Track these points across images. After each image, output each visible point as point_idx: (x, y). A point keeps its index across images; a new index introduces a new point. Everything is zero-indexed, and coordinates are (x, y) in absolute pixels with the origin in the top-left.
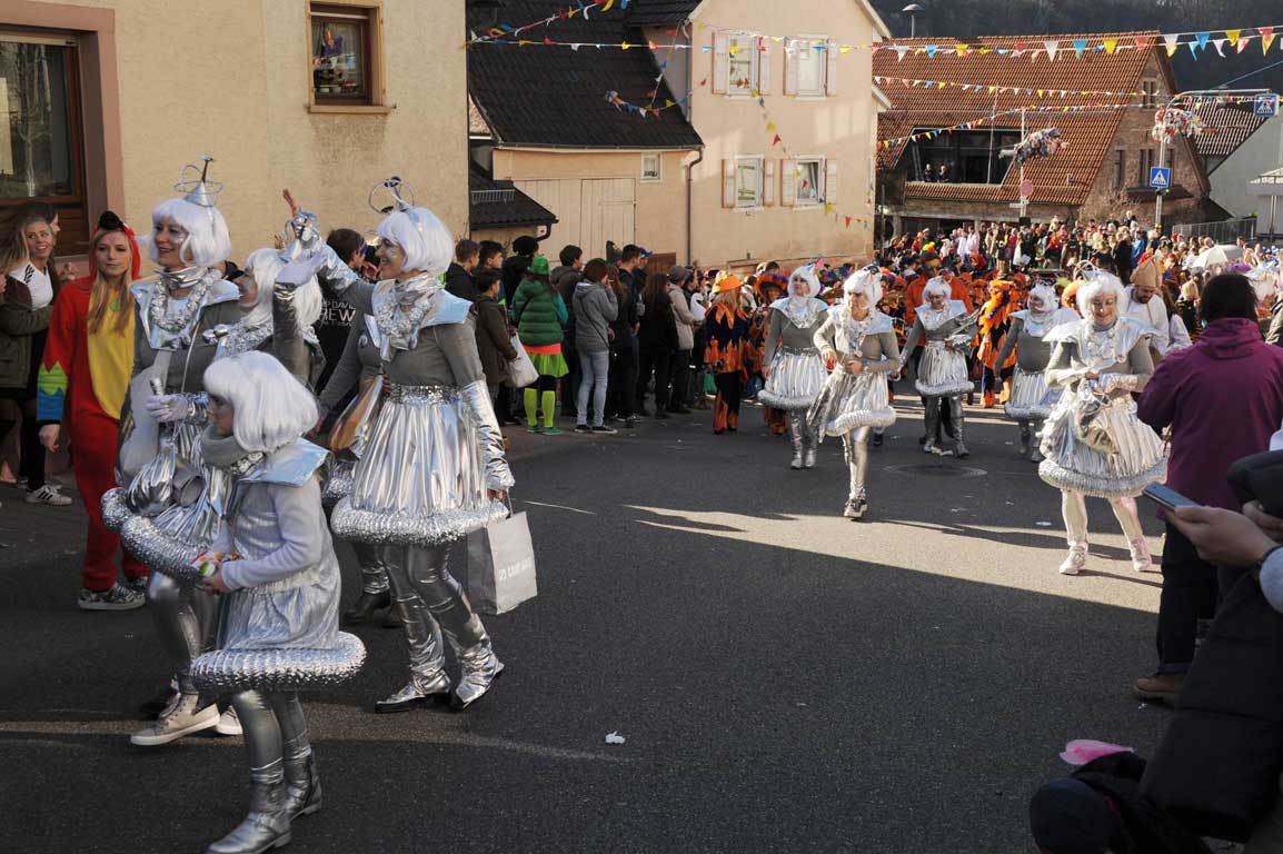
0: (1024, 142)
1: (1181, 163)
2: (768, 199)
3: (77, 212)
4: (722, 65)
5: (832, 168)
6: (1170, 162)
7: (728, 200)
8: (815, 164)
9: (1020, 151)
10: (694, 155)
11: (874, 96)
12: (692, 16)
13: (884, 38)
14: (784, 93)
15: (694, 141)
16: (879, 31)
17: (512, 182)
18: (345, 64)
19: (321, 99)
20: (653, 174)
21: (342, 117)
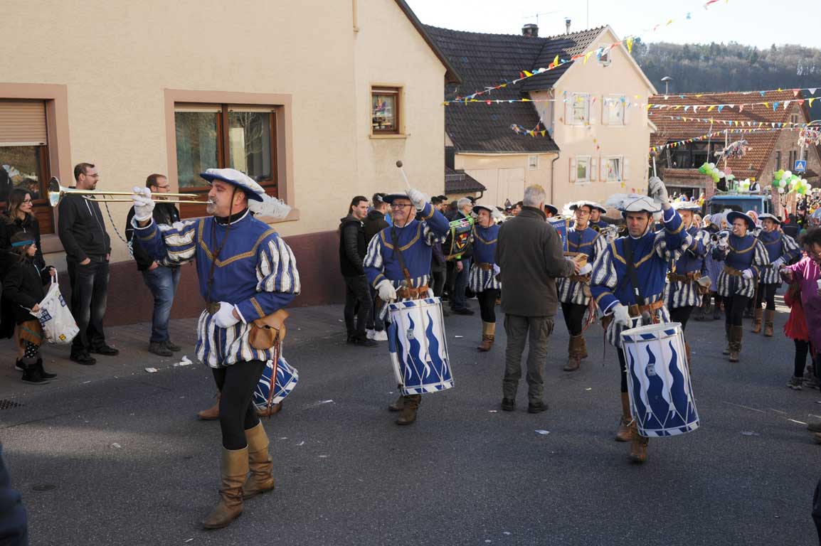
0: (727, 148)
1: (811, 159)
2: (593, 178)
3: (274, 189)
4: (570, 110)
5: (626, 162)
6: (806, 158)
7: (572, 178)
8: (617, 160)
9: (726, 152)
10: (556, 156)
11: (648, 124)
12: (555, 86)
13: (654, 95)
14: (602, 123)
15: (555, 148)
16: (651, 91)
17: (463, 170)
18: (387, 115)
19: (375, 131)
20: (534, 165)
21: (386, 140)
